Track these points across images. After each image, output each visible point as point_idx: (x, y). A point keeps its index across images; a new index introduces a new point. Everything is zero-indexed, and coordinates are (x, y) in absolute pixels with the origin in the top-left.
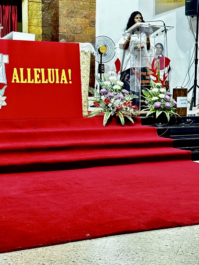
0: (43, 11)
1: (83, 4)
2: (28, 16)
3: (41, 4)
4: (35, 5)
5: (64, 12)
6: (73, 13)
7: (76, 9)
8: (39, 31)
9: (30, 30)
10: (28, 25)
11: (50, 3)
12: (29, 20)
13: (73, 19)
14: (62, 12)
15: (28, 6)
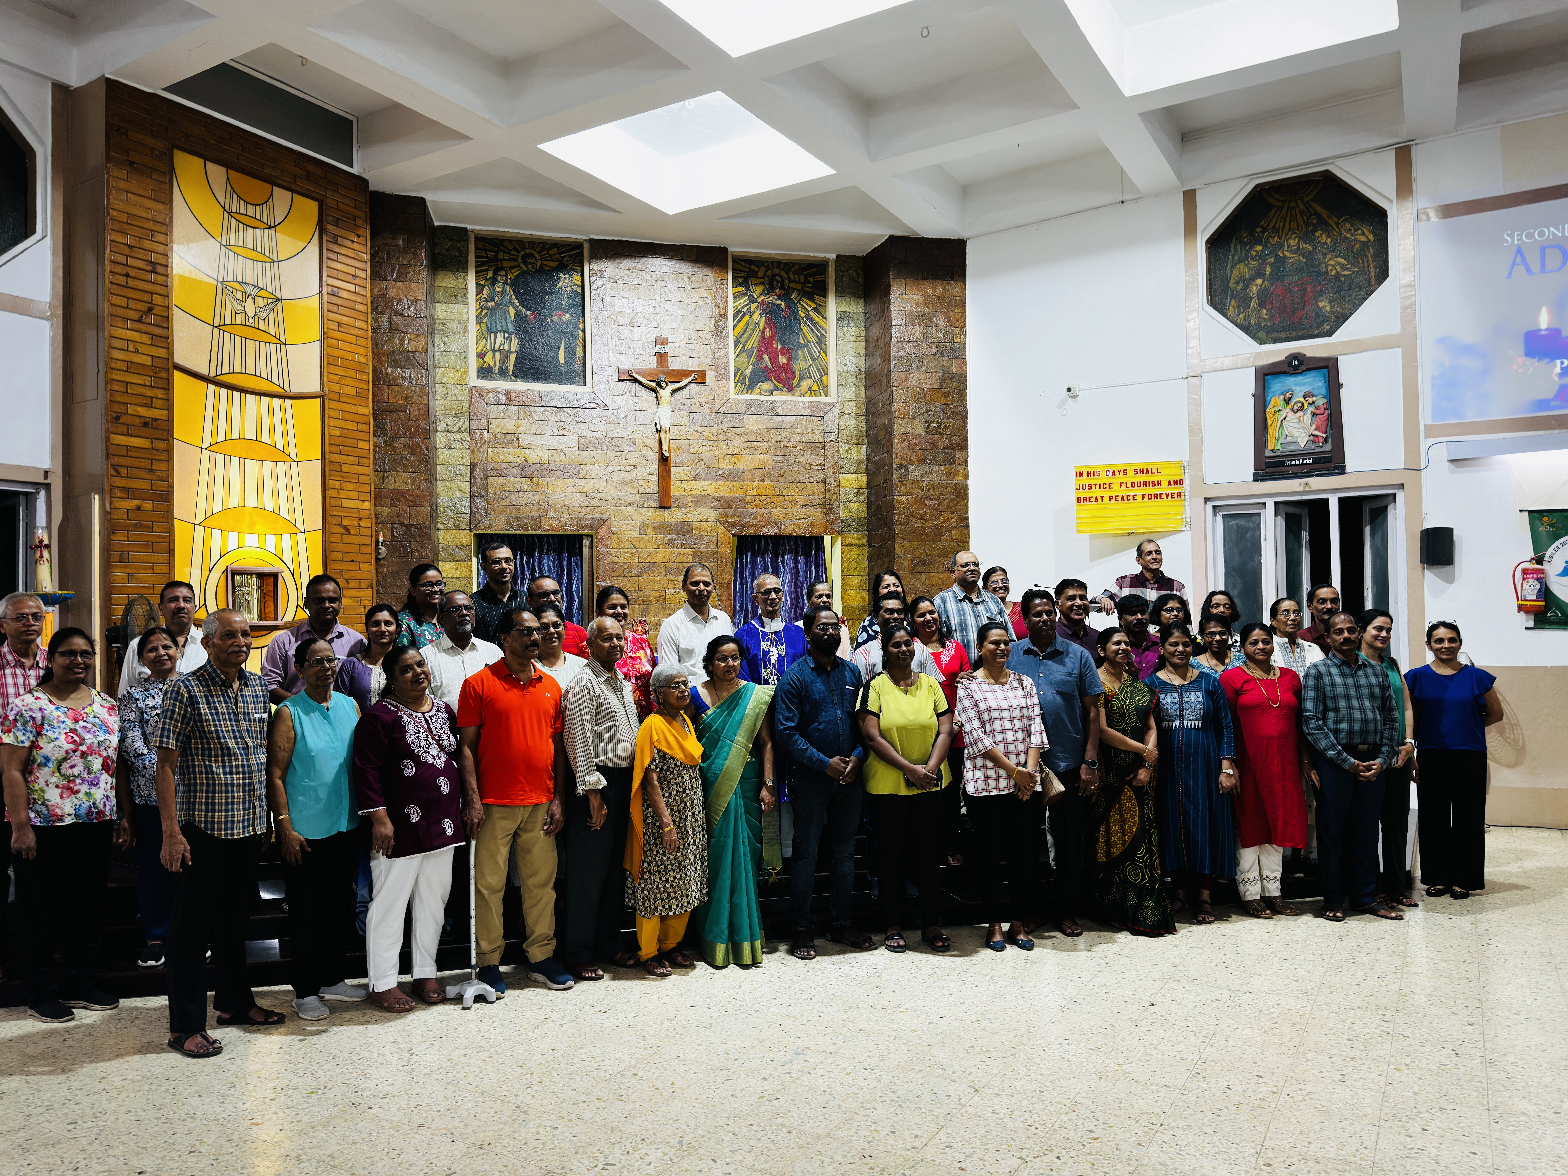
0: (869, 560)
1: (944, 547)
2: (842, 572)
3: (866, 548)
4: (856, 550)
5: (906, 564)
6: (924, 564)
7: (929, 557)
8: (863, 598)
9: (846, 597)
10: (843, 589)
11: (880, 547)
12: (843, 579)
13: (924, 576)
14: (902, 564)
15: (842, 554)
